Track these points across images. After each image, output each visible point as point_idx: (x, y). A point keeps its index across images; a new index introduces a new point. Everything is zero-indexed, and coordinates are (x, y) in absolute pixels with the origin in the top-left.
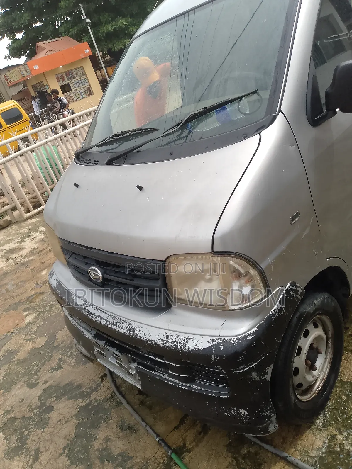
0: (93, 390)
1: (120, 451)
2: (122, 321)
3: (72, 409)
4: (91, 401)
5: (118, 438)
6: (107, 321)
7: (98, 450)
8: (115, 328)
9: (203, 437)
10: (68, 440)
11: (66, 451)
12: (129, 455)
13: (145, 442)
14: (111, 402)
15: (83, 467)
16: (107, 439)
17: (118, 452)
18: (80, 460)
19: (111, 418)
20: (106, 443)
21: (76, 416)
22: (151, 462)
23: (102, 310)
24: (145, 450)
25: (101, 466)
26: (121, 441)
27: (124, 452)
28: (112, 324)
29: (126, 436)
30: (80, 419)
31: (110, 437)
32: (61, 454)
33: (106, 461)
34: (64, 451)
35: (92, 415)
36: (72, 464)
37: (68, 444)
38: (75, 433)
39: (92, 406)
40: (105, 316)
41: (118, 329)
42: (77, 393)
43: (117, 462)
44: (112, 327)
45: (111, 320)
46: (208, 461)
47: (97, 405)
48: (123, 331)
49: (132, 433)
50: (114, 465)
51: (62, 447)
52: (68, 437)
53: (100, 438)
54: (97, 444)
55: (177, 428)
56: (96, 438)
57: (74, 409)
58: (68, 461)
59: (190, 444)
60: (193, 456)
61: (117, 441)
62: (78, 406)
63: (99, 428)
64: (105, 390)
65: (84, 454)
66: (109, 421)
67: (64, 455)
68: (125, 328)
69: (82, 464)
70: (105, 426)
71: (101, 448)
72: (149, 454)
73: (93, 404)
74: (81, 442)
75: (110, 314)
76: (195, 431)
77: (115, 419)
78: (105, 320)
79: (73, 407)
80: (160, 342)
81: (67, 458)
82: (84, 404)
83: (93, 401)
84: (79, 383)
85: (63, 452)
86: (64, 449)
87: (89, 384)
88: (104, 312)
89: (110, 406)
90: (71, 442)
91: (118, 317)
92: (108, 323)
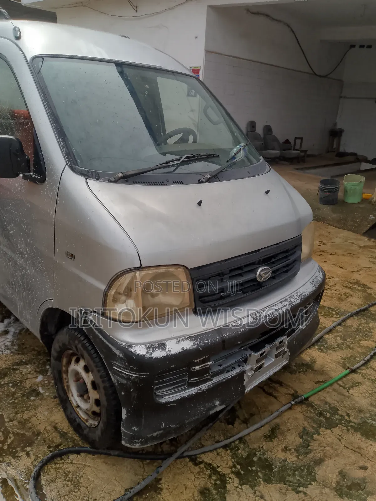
0: (214, 472)
1: (298, 437)
2: (291, 297)
3: (242, 494)
4: (232, 472)
5: (285, 440)
6: (285, 306)
7: (297, 457)
8: (294, 304)
9: (284, 383)
10: (287, 490)
11: (301, 489)
12: (302, 430)
13: (289, 419)
14: (239, 449)
15: (316, 468)
16: (286, 449)
17: (299, 438)
18: (310, 473)
19: (261, 448)
20: (290, 450)
21: (252, 487)
22: (308, 414)
23: (273, 305)
24: (296, 418)
25: (314, 451)
26: (288, 437)
27: (299, 434)
28: (290, 304)
29: (282, 433)
30: (260, 481)
31: (283, 447)
32: (305, 494)
33: (309, 448)
34: (300, 492)
35: (254, 468)
36: (314, 480)
37: (293, 490)
38: (276, 484)
39: (240, 470)
40: (280, 305)
41: (296, 302)
42: (214, 492)
43: (309, 439)
44: (292, 305)
45: (285, 303)
46: (304, 383)
47: (240, 465)
48: (299, 301)
49: (279, 428)
50: (312, 441)
51: (296, 495)
52: (283, 491)
53: (284, 456)
54: (292, 458)
55: (276, 398)
56: (285, 461)
57: (242, 492)
58: (312, 484)
59: (291, 391)
60: (301, 390)
61: (288, 440)
62: (238, 487)
63: (272, 459)
64: (219, 458)
65: (303, 471)
66: (264, 450)
67: (306, 490)
68: (297, 298)
69: (314, 470)
70: (269, 453)
71: (295, 454)
72: (300, 416)
73: (239, 469)
74: (289, 475)
75: (280, 301)
76: (279, 388)
77: (262, 443)
78: (283, 307)
79: (239, 495)
80: (314, 288)
81: (309, 485)
82: (236, 481)
83: (234, 470)
84: (196, 494)
85: (302, 493)
86: (298, 492)
87: (204, 479)
88: (276, 305)
89: (244, 449)
90: (290, 486)
91: (286, 298)
92: (288, 306)
